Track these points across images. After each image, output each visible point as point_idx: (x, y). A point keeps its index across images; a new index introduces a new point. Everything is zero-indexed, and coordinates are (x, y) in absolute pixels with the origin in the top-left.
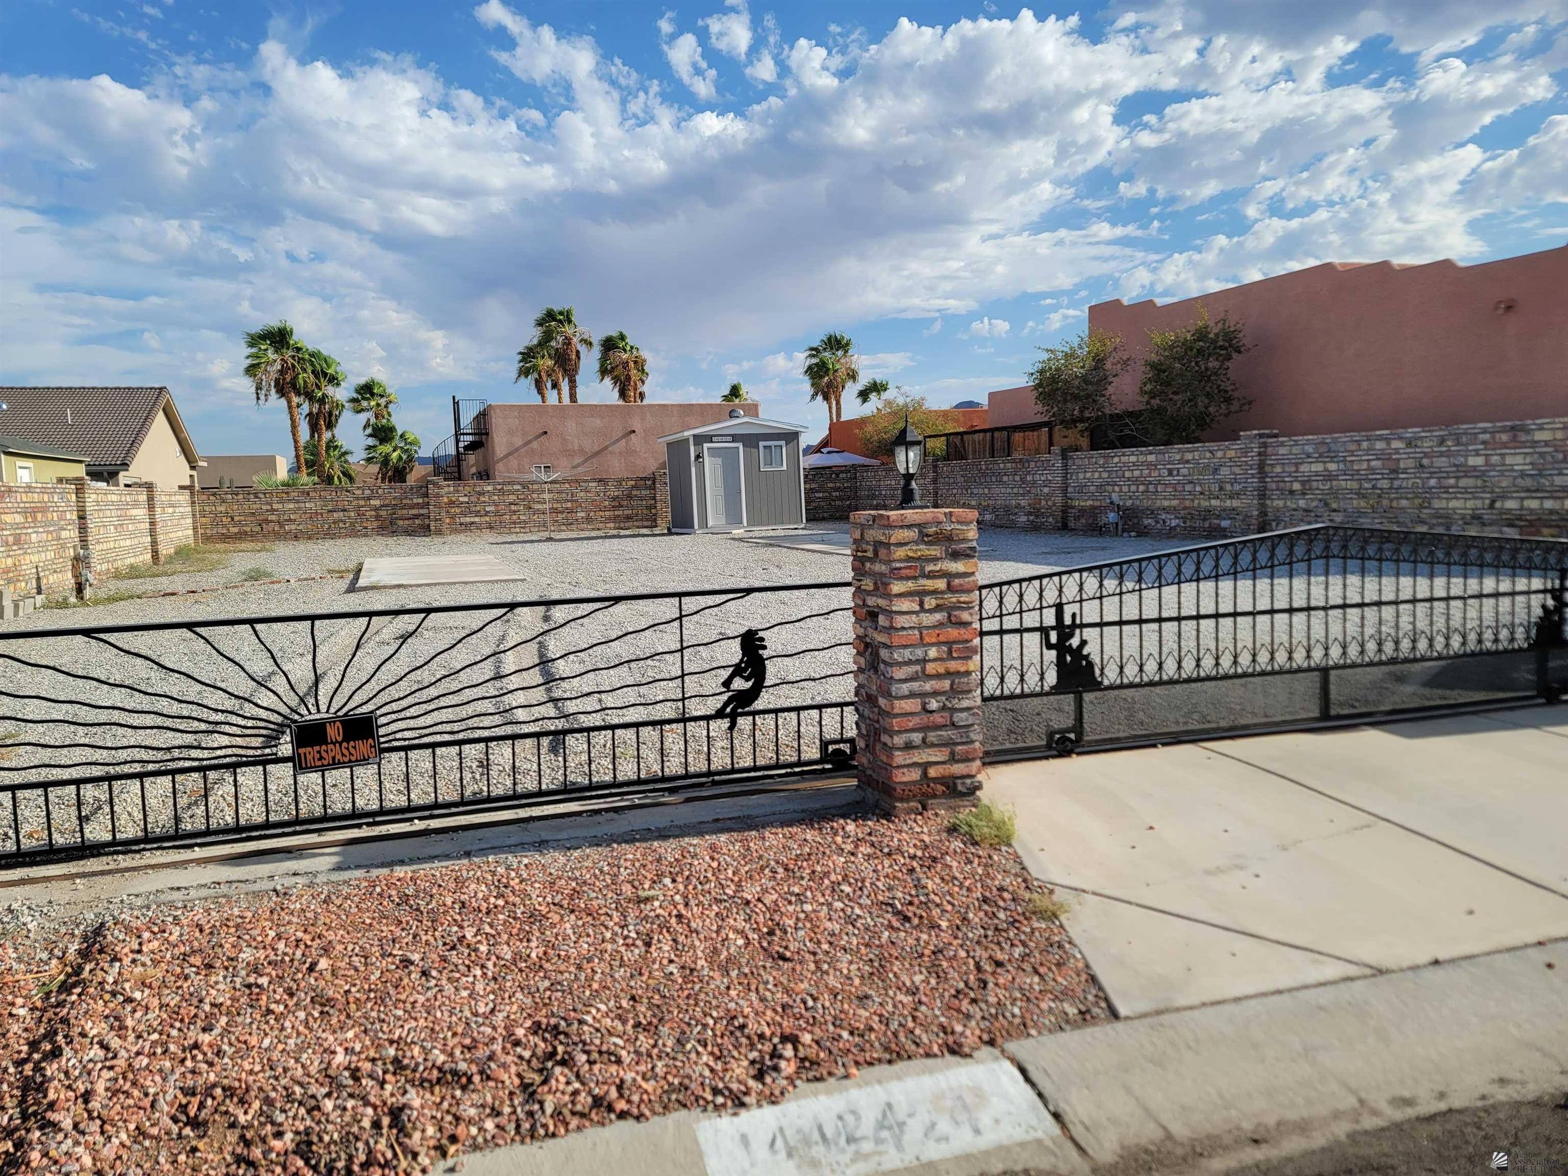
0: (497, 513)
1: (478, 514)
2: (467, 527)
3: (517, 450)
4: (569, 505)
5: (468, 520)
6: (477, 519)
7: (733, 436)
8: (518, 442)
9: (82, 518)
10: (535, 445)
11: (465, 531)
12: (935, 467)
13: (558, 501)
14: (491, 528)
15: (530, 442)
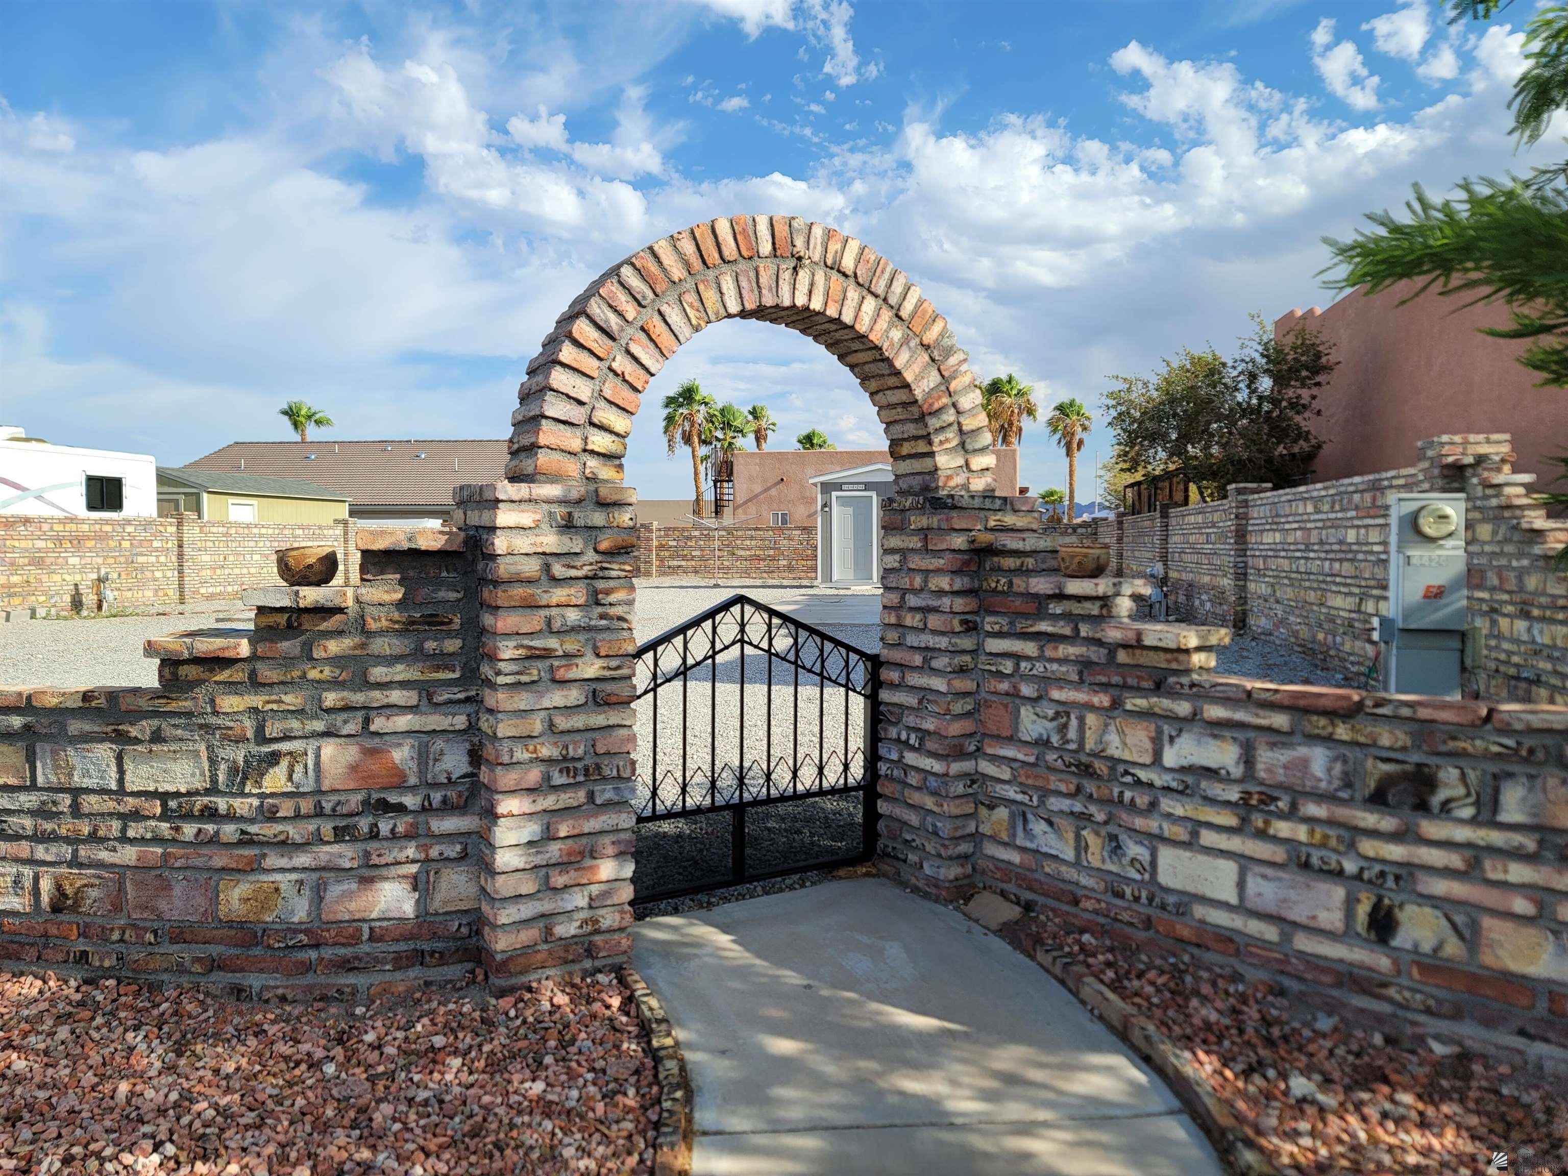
0: (702, 558)
1: (684, 558)
2: (674, 570)
3: (756, 496)
4: (772, 552)
5: (675, 563)
6: (683, 563)
7: (866, 484)
8: (758, 489)
9: (180, 546)
10: (773, 492)
11: (672, 574)
12: (1120, 523)
13: (760, 548)
14: (696, 572)
15: (769, 489)
